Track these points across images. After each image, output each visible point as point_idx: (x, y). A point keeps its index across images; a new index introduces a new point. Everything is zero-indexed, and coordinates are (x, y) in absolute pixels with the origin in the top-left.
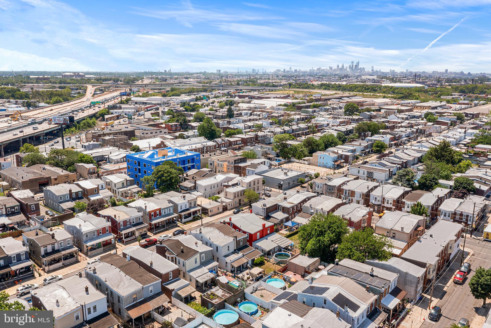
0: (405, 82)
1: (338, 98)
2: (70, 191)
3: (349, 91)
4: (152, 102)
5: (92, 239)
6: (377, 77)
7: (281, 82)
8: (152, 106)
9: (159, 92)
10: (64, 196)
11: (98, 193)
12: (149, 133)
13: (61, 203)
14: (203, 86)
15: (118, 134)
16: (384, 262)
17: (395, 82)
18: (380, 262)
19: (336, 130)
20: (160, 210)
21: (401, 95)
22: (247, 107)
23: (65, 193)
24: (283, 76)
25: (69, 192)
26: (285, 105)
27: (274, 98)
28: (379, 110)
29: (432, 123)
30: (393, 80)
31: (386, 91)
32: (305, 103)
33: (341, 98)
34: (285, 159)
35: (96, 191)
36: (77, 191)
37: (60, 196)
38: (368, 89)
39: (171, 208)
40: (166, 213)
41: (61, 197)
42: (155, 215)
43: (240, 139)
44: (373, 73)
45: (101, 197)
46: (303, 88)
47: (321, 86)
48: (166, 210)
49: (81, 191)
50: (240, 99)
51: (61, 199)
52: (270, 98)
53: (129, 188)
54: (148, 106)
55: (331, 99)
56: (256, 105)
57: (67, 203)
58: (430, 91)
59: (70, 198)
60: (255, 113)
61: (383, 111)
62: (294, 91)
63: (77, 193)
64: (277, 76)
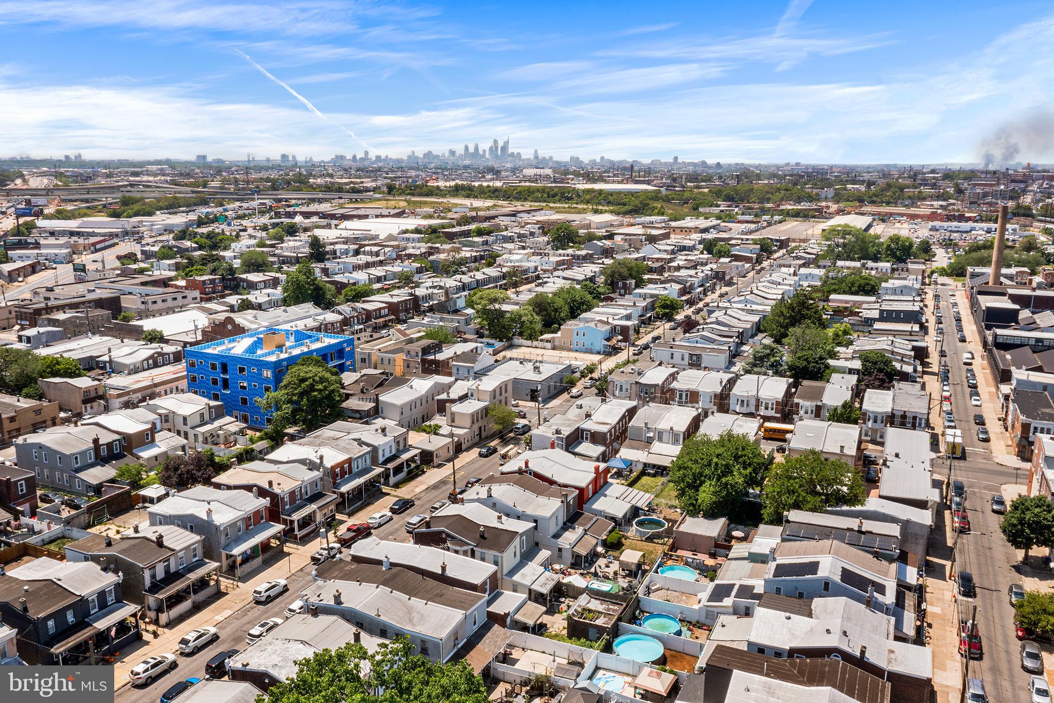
0: (614, 182)
1: (508, 215)
2: (96, 441)
3: (518, 199)
4: (97, 231)
5: (238, 540)
6: (554, 172)
7: (362, 182)
8: (104, 241)
9: (88, 208)
10: (83, 453)
11: (153, 440)
12: (159, 302)
13: (78, 470)
14: (193, 192)
15: (81, 306)
16: (858, 508)
17: (595, 181)
18: (853, 508)
19: (564, 278)
20: (349, 461)
21: (627, 208)
22: (337, 238)
23: (84, 448)
24: (358, 170)
25: (92, 445)
26: (417, 231)
27: (377, 216)
28: (610, 236)
29: (729, 259)
30: (589, 177)
31: (591, 199)
32: (454, 227)
33: (514, 215)
34: (501, 340)
35: (147, 438)
36: (110, 440)
37: (74, 454)
38: (554, 196)
39: (368, 456)
40: (360, 468)
41: (76, 458)
42: (343, 473)
43: (384, 305)
44: (538, 163)
45: (163, 449)
46: (420, 195)
47: (456, 191)
48: (360, 460)
49: (118, 440)
50: (307, 221)
51: (77, 463)
52: (366, 217)
53: (217, 424)
54: (93, 240)
55: (497, 217)
56: (356, 232)
57: (92, 471)
58: (673, 199)
59: (96, 458)
60: (367, 248)
61: (618, 238)
62: (406, 200)
63: (110, 445)
64: (345, 170)
